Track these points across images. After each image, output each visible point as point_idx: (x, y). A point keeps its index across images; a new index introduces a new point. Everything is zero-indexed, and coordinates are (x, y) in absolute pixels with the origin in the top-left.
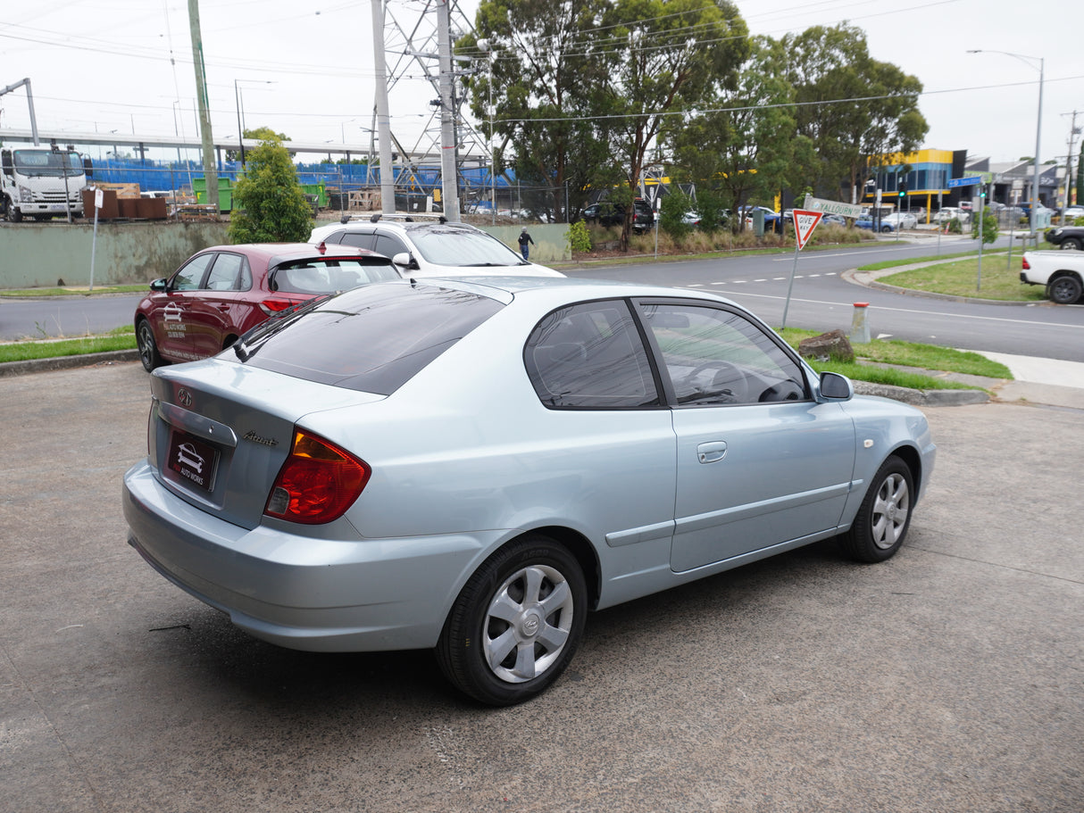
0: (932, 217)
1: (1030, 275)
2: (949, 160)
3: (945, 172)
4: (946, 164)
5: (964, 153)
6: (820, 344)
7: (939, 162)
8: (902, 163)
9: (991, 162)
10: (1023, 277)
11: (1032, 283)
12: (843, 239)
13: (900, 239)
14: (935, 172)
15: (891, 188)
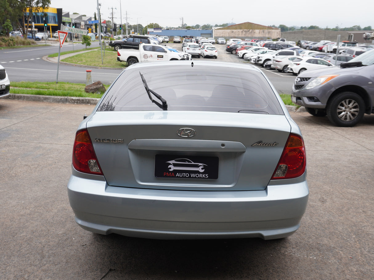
0: (53, 35)
1: (121, 58)
2: (56, 12)
3: (55, 17)
4: (55, 14)
5: (61, 10)
6: (95, 87)
7: (52, 12)
8: (43, 12)
9: (70, 14)
10: (118, 59)
11: (121, 61)
12: (24, 43)
13: (47, 44)
14: (51, 16)
15: (38, 22)
